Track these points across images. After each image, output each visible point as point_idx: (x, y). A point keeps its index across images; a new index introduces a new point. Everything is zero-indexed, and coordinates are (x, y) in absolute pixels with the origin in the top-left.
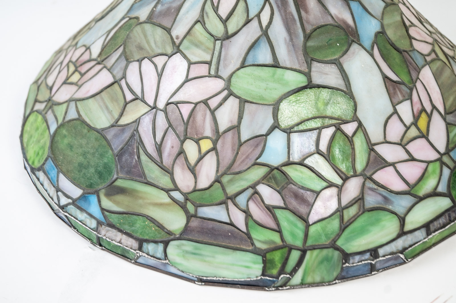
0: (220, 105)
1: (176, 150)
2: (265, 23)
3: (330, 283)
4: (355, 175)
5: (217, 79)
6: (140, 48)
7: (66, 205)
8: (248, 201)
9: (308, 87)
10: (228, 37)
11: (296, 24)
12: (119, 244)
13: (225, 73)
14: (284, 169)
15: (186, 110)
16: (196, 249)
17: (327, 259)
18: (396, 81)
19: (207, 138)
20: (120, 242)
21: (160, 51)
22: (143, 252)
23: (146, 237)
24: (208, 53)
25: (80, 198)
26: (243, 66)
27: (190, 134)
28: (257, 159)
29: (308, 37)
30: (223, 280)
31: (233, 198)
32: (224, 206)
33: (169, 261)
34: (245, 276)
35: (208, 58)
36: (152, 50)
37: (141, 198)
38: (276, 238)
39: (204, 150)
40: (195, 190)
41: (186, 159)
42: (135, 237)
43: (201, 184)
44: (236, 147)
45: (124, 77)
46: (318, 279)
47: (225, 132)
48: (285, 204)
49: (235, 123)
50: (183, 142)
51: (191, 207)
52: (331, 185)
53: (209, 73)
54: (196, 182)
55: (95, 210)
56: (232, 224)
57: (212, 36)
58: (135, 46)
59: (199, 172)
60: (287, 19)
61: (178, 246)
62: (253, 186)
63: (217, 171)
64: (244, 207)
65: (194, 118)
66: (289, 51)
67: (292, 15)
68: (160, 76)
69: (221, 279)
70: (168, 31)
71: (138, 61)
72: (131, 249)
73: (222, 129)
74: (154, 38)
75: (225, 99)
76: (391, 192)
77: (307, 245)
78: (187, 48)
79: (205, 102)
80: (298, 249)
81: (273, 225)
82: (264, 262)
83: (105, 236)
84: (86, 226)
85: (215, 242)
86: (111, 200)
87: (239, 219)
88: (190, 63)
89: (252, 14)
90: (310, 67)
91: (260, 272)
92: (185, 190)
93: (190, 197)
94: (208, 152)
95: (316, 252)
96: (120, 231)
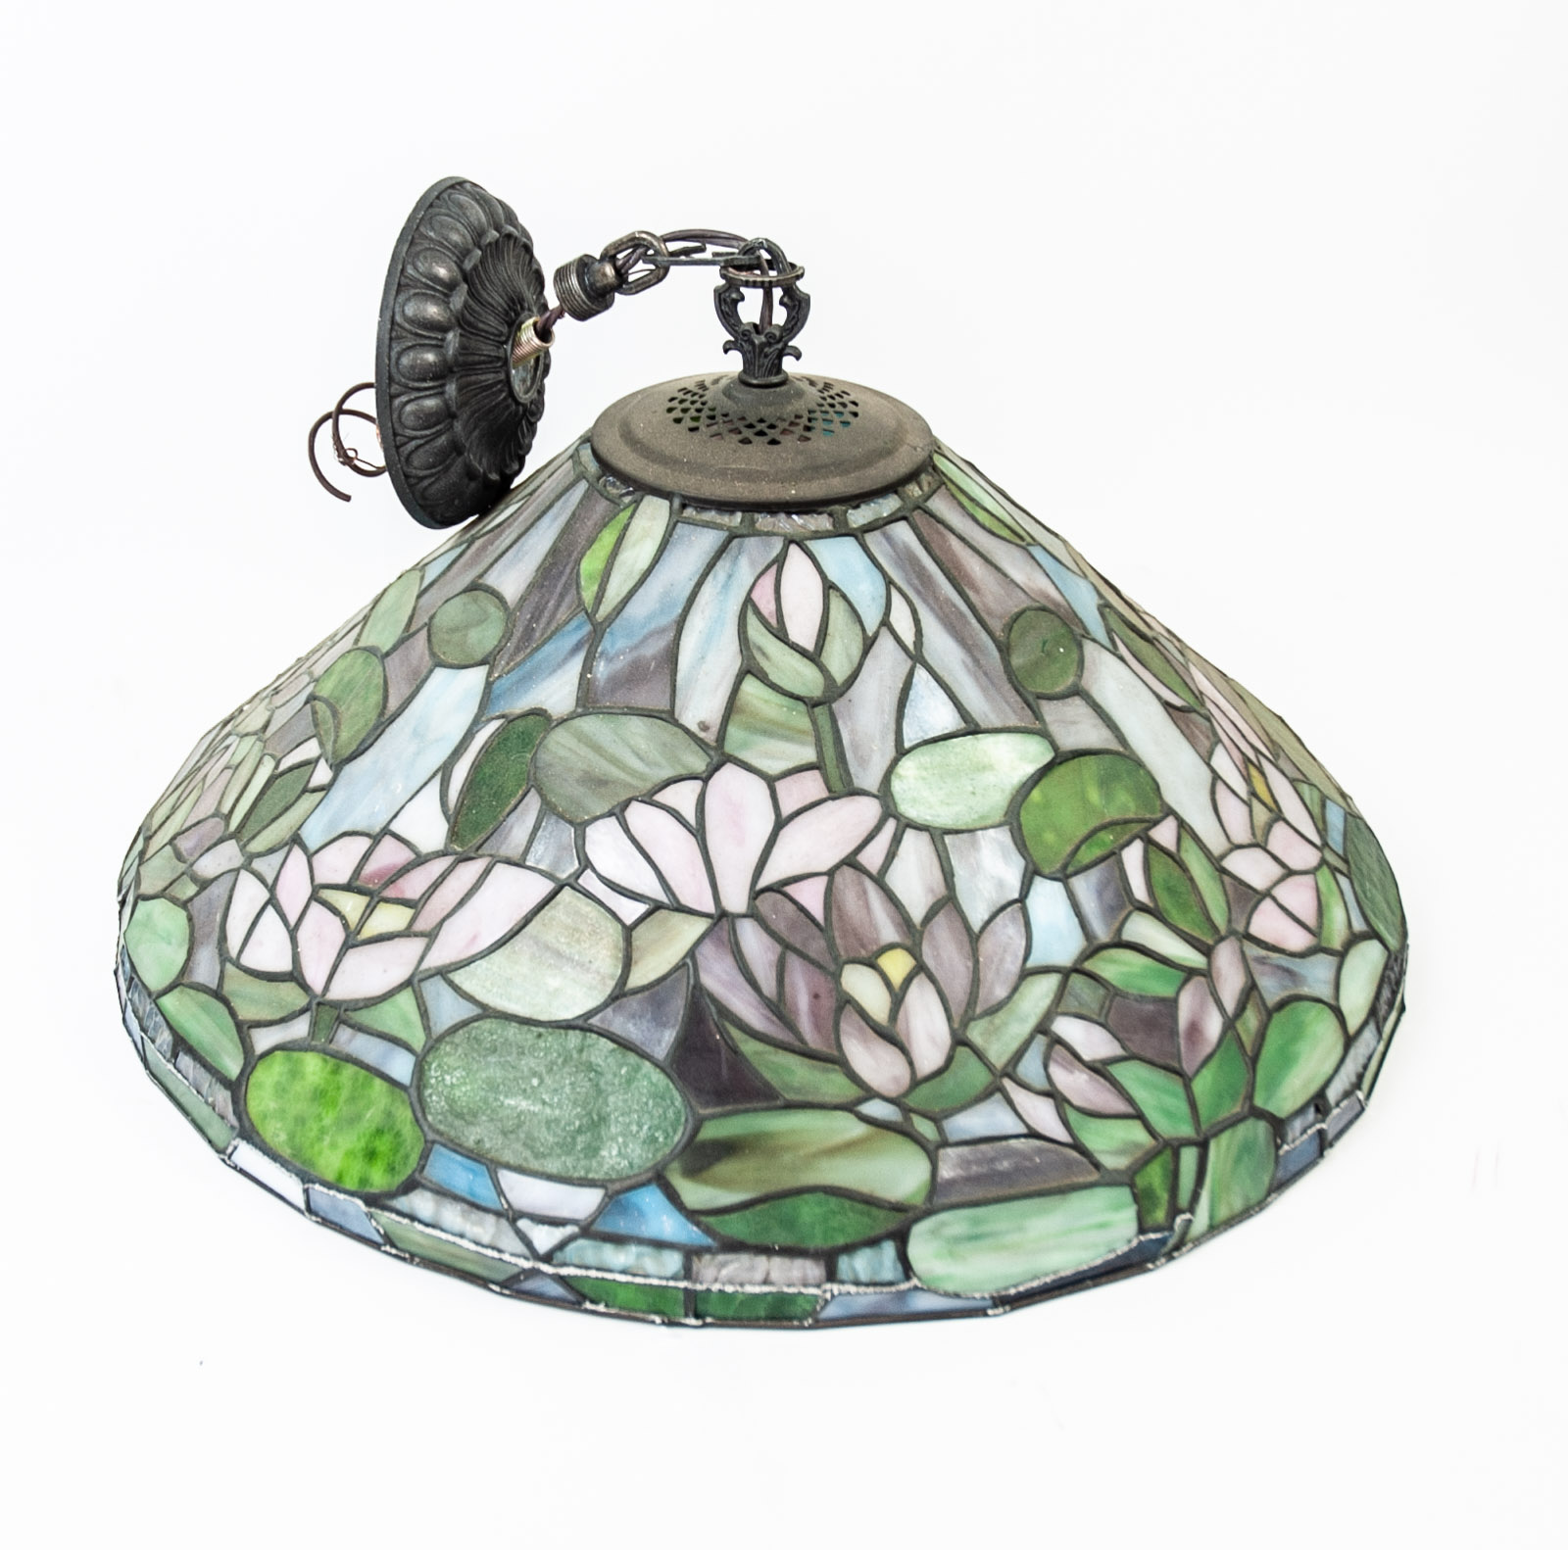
0: (891, 856)
1: (828, 1003)
2: (909, 639)
3: (1261, 1205)
4: (1222, 939)
5: (857, 798)
6: (597, 782)
7: (562, 1246)
8: (1046, 1067)
9: (1058, 761)
10: (835, 692)
11: (969, 624)
12: (766, 1289)
13: (870, 779)
14: (1088, 965)
15: (810, 896)
16: (976, 1222)
17: (1247, 1148)
18: (1182, 707)
19: (892, 947)
20: (766, 1282)
21: (667, 773)
22: (842, 1282)
23: (841, 1241)
24: (803, 743)
25: (601, 1211)
26: (901, 752)
27: (846, 951)
28: (1026, 958)
29: (1005, 649)
30: (1054, 1281)
31: (1010, 1071)
32: (998, 1096)
33: (919, 1279)
34: (1102, 1250)
35: (809, 755)
36: (642, 777)
37: (785, 1149)
38: (1137, 1133)
39: (897, 976)
40: (916, 1083)
41: (863, 1014)
42: (812, 1250)
43: (926, 1062)
44: (967, 947)
45: (586, 864)
46: (1238, 1205)
47: (928, 919)
48: (1123, 1047)
49: (941, 890)
50: (836, 977)
51: (925, 1128)
52: (1190, 973)
53: (830, 790)
54: (911, 1063)
55: (667, 1223)
56: (1033, 1134)
57: (798, 698)
58: (577, 781)
59: (908, 1034)
60: (947, 616)
61: (934, 1232)
62: (1043, 1028)
63: (949, 1018)
64: (1040, 1083)
65: (839, 909)
66: (984, 690)
67: (954, 606)
68: (699, 832)
69: (1048, 1280)
70: (669, 717)
71: (610, 814)
72: (805, 1285)
73: (917, 914)
74: (630, 747)
75: (897, 840)
76: (1293, 955)
77: (1204, 1127)
78: (745, 745)
79: (851, 862)
80: (1188, 1143)
81: (1119, 1106)
82: (1136, 1198)
83: (716, 1280)
84: (646, 1276)
85: (1012, 1192)
86: (706, 1182)
87: (1043, 1115)
88: (771, 781)
89: (871, 623)
90: (1038, 716)
91: (1133, 1227)
92: (892, 1089)
93: (911, 1101)
94: (908, 981)
95: (1225, 1137)
96: (766, 1250)
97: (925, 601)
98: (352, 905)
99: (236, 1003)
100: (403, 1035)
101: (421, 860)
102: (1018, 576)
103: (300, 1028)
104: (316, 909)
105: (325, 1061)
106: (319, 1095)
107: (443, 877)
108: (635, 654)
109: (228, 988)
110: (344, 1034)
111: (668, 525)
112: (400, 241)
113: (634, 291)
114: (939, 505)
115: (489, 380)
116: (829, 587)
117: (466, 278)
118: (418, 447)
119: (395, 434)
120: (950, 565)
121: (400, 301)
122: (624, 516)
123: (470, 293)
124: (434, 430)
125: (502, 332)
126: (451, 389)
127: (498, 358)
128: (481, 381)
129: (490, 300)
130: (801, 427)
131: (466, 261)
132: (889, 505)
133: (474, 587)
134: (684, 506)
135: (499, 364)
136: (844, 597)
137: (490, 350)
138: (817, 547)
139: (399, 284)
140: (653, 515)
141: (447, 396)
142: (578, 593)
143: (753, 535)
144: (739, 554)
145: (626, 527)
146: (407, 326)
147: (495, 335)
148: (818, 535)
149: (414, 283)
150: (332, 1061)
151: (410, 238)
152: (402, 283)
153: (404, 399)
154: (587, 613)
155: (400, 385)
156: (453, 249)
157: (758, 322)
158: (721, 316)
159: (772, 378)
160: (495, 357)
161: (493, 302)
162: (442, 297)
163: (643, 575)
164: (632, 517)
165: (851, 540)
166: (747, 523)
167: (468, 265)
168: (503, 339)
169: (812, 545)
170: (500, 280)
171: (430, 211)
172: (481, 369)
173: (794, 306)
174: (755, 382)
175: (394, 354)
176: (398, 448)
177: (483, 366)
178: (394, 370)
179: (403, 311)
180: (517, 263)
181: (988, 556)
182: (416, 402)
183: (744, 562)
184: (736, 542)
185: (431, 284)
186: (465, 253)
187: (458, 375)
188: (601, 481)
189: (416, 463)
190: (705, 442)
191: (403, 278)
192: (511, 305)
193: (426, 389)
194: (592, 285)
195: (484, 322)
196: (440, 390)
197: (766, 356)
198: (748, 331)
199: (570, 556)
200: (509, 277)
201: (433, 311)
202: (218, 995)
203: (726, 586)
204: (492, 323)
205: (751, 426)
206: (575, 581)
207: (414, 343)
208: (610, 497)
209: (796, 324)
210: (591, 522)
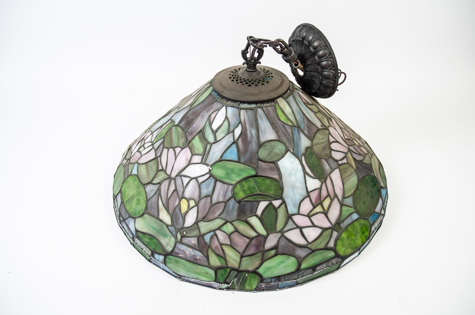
6: (324, 148)
21: (327, 138)
36: (326, 141)
45: (337, 161)
58: (323, 151)
70: (319, 130)
71: (331, 151)
74: (321, 139)
98: (319, 209)
99: (318, 247)
100: (350, 212)
101: (320, 189)
103: (335, 234)
104: (312, 218)
105: (345, 232)
106: (349, 237)
107: (326, 186)
108: (306, 125)
109: (313, 248)
110: (342, 225)
111: (285, 101)
122: (277, 106)
134: (283, 96)
140: (281, 102)
142: (287, 124)
145: (280, 108)
150: (345, 231)
154: (293, 126)
159: (254, 69)
163: (292, 112)
164: (279, 105)
202: (313, 251)
210: (272, 113)
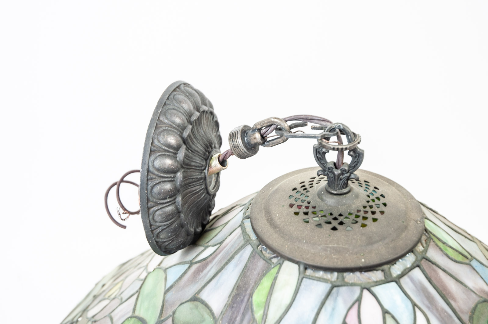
97: (432, 312)
102: (470, 284)
111: (298, 279)
112: (150, 126)
113: (271, 146)
114: (433, 254)
115: (197, 189)
116: (385, 312)
117: (185, 141)
118: (162, 230)
119: (151, 225)
120: (441, 289)
121: (152, 160)
122: (274, 271)
123: (187, 149)
124: (171, 221)
125: (203, 165)
126: (179, 199)
127: (201, 179)
128: (193, 191)
129: (196, 149)
130: (361, 218)
131: (184, 133)
132: (410, 259)
133: (195, 299)
134: (306, 269)
135: (202, 181)
136: (393, 317)
137: (197, 175)
138: (377, 290)
139: (151, 151)
140: (290, 273)
141: (177, 204)
142: (253, 315)
143: (344, 286)
144: (337, 296)
145: (275, 279)
146: (156, 172)
147: (199, 167)
148: (378, 283)
149: (159, 150)
151: (155, 125)
152: (152, 149)
153: (155, 208)
155: (153, 202)
156: (178, 128)
157: (336, 161)
158: (317, 159)
159: (344, 190)
160: (200, 178)
161: (198, 150)
162: (173, 155)
163: (287, 307)
164: (278, 273)
165: (394, 284)
166: (340, 279)
167: (185, 134)
168: (203, 168)
169: (376, 290)
170: (200, 136)
171: (165, 107)
172: (193, 185)
173: (356, 157)
174: (335, 192)
175: (149, 187)
176: (152, 231)
177: (194, 183)
178: (149, 196)
179: (153, 165)
180: (207, 122)
181: (456, 277)
182: (161, 210)
183: (340, 300)
184: (335, 289)
185: (167, 149)
186: (184, 128)
187: (182, 191)
188: (259, 247)
189: (162, 237)
190: (313, 229)
191: (152, 147)
192: (206, 148)
193: (166, 203)
194: (249, 143)
195: (194, 162)
196: (173, 202)
197: (341, 180)
198: (331, 167)
199: (246, 290)
200: (204, 132)
201: (168, 162)
203: (332, 315)
204: (198, 161)
205: (335, 219)
206: (249, 307)
207: (160, 181)
208: (265, 258)
209: (357, 164)
210: (255, 273)
